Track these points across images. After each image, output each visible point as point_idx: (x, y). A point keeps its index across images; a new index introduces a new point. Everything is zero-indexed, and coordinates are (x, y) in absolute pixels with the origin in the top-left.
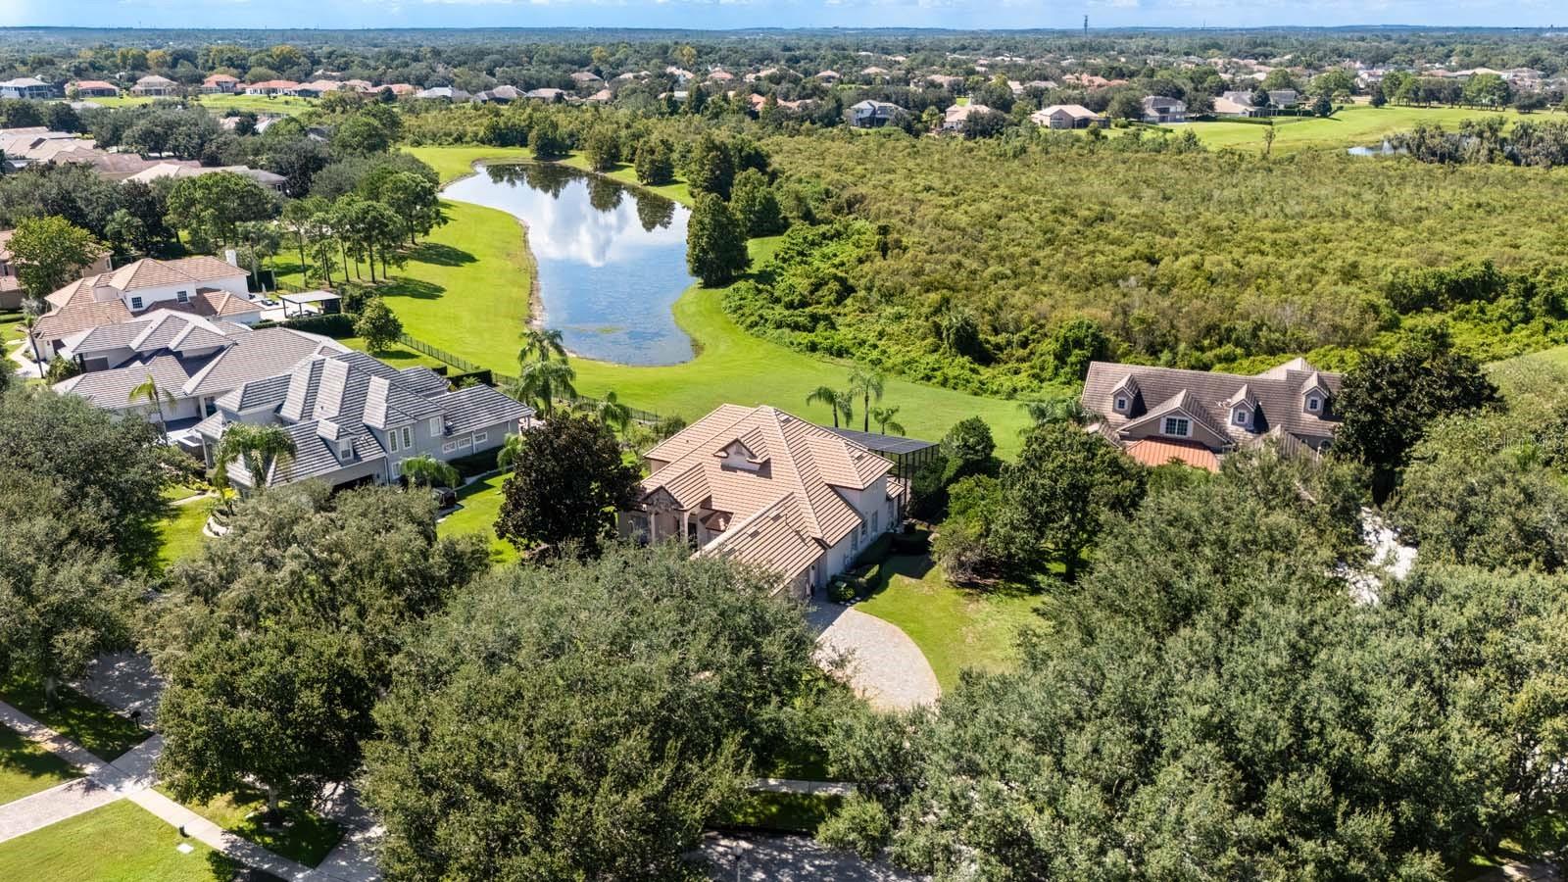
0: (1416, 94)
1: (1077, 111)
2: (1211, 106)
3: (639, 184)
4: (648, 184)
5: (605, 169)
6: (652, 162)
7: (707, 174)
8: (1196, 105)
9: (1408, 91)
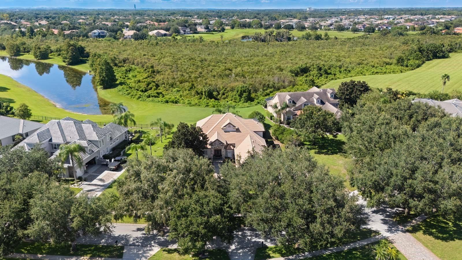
0: (240, 25)
1: (163, 32)
2: (196, 30)
3: (35, 60)
4: (39, 59)
5: (15, 55)
6: (40, 52)
7: (70, 54)
8: (193, 29)
9: (238, 25)
